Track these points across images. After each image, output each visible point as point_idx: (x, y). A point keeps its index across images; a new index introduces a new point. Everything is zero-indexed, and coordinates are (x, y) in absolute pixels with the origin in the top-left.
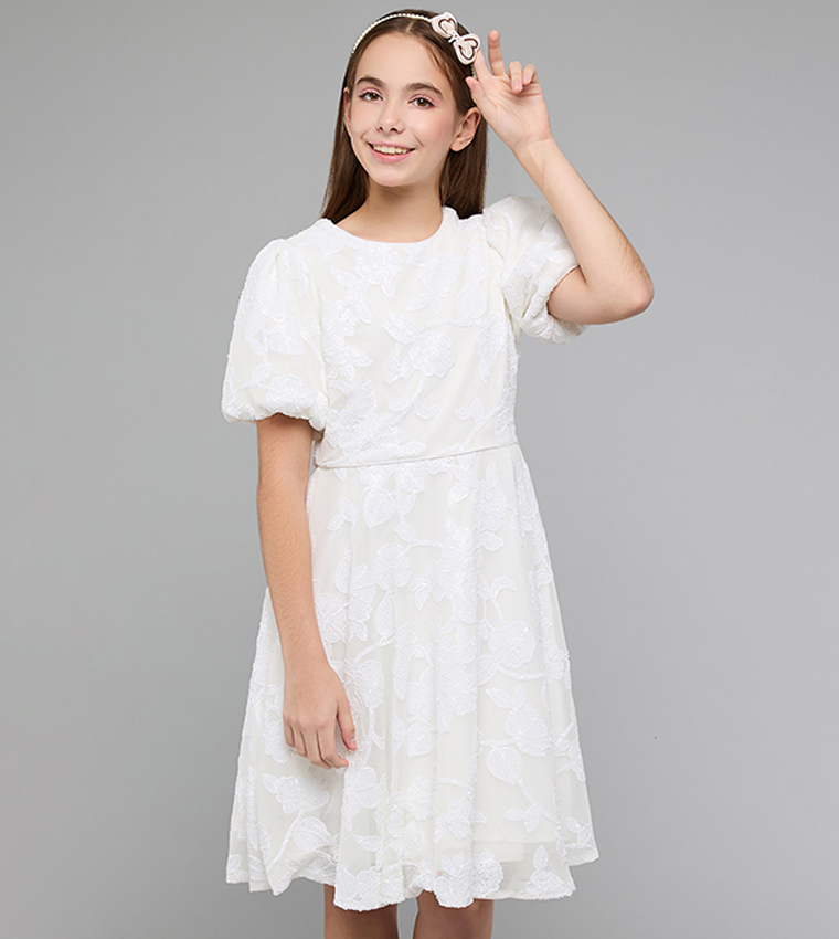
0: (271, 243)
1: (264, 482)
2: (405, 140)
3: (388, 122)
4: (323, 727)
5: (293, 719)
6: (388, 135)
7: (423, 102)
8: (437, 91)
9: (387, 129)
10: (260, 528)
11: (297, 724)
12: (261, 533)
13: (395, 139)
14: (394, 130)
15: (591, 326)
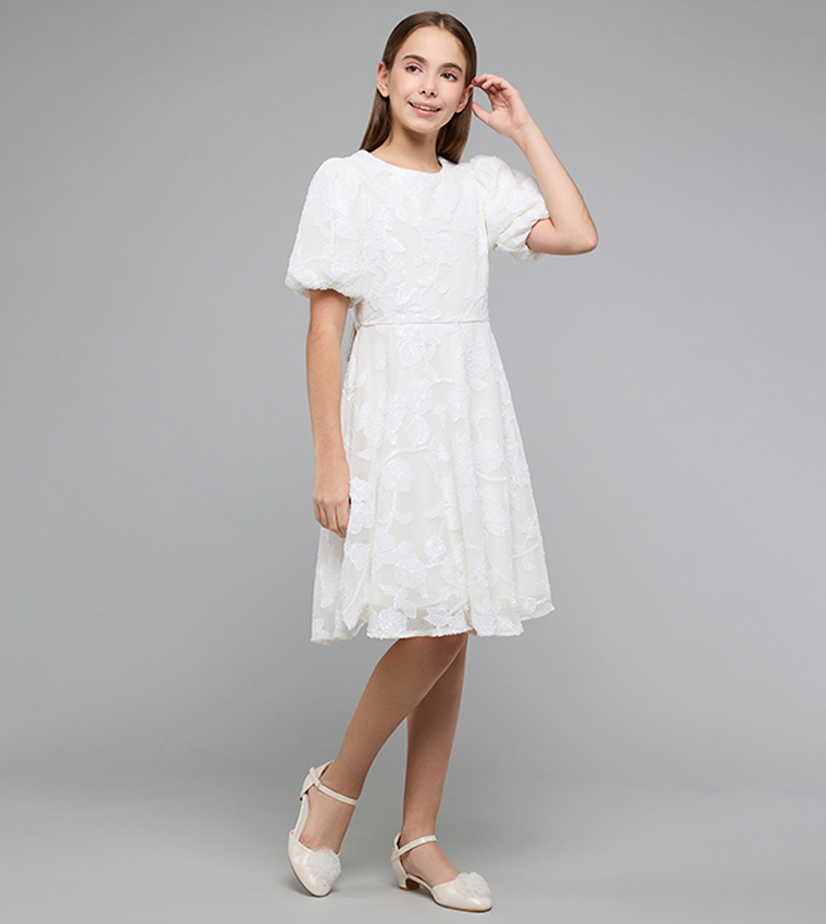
0: (330, 160)
1: (314, 329)
2: (437, 102)
3: (429, 88)
4: (340, 504)
5: (320, 499)
6: (428, 97)
8: (460, 70)
9: (428, 93)
10: (308, 362)
11: (322, 502)
12: (308, 367)
13: (431, 101)
14: (433, 93)
15: (547, 255)
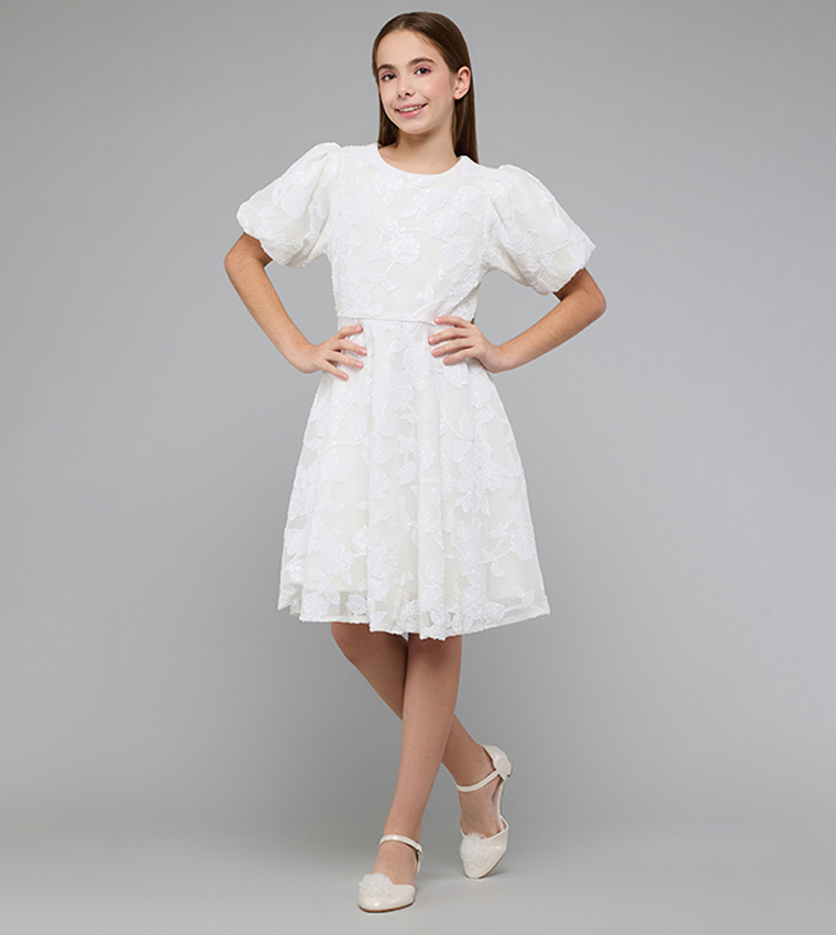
2: (416, 99)
7: (424, 71)
13: (411, 101)
14: (408, 94)
